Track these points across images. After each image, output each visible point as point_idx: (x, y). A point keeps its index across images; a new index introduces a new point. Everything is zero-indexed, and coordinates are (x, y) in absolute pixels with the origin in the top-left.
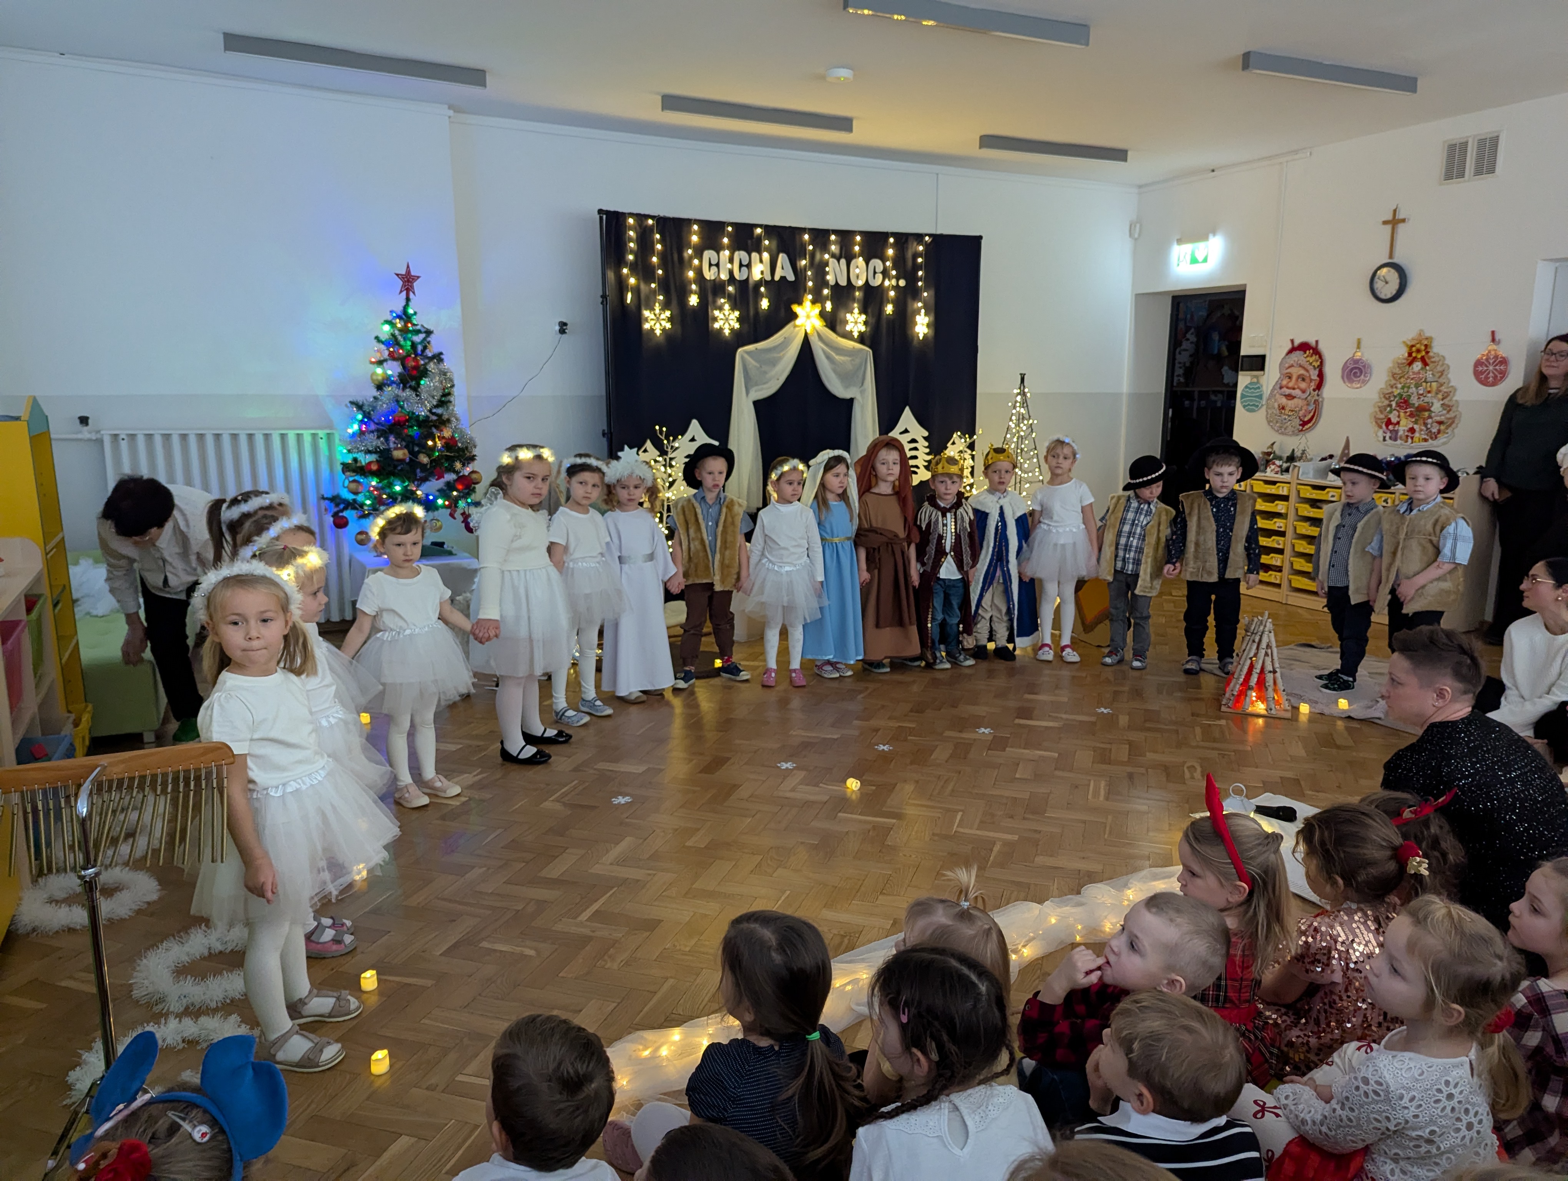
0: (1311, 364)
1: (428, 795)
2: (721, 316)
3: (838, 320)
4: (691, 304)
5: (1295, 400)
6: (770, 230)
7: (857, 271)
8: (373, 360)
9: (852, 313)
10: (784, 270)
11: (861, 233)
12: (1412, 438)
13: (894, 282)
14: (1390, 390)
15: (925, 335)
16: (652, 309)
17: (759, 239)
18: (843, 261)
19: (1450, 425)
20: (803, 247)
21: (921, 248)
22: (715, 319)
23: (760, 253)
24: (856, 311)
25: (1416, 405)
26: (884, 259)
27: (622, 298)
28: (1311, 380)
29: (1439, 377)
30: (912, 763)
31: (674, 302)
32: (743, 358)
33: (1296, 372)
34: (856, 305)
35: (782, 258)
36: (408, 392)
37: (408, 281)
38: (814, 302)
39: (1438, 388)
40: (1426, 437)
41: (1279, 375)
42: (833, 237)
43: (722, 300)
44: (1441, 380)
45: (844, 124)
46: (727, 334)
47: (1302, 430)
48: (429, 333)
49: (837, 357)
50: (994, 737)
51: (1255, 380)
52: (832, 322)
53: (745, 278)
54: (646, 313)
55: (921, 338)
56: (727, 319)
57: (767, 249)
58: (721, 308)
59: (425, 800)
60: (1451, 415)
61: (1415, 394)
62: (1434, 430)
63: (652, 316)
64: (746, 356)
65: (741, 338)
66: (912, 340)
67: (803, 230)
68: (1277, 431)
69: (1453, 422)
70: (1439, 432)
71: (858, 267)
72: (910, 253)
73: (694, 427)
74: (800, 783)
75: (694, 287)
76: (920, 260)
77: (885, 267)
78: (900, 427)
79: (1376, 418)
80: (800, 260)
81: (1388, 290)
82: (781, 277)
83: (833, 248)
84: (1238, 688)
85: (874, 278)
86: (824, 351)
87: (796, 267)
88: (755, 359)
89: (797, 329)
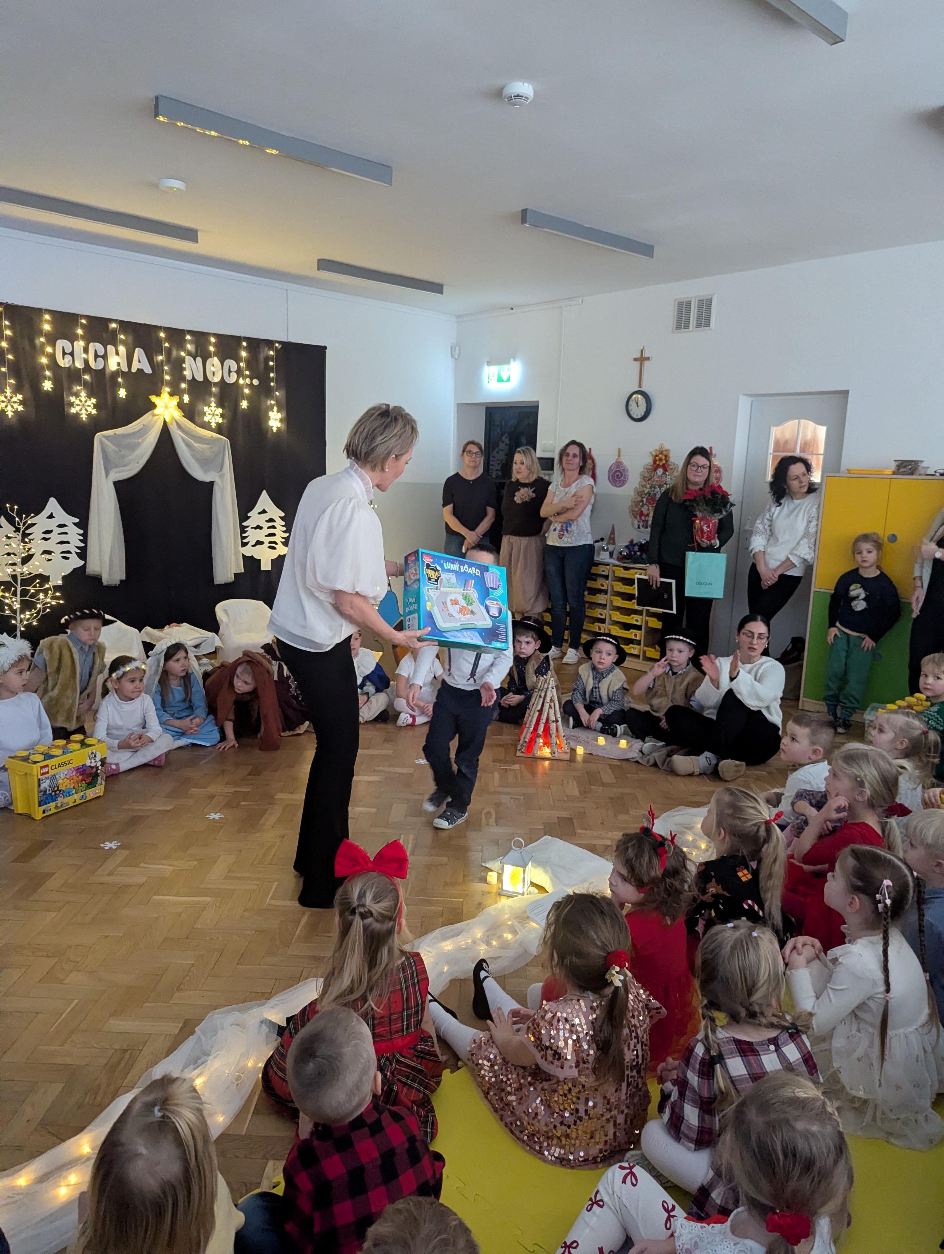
2: (77, 402)
3: (196, 412)
4: (45, 389)
6: (125, 326)
7: (213, 369)
9: (209, 406)
10: (141, 361)
11: (216, 335)
13: (248, 381)
14: (642, 489)
15: (278, 429)
17: (114, 332)
18: (199, 359)
20: (159, 342)
22: (72, 405)
23: (115, 345)
24: (213, 404)
26: (238, 359)
30: (239, 830)
31: (27, 387)
32: (101, 443)
34: (213, 399)
35: (139, 353)
38: (171, 394)
42: (188, 337)
43: (78, 388)
45: (189, 234)
46: (84, 419)
49: (196, 445)
52: (190, 413)
53: (101, 367)
55: (275, 431)
56: (83, 405)
57: (124, 343)
58: (77, 395)
63: (4, 399)
64: (104, 440)
65: (99, 423)
66: (267, 432)
67: (159, 328)
71: (213, 365)
72: (262, 356)
73: (53, 505)
74: (120, 865)
75: (48, 373)
76: (271, 363)
77: (239, 367)
78: (258, 508)
79: (632, 511)
80: (156, 355)
81: (638, 412)
82: (138, 369)
83: (189, 347)
84: (529, 736)
85: (229, 376)
86: (183, 439)
87: (153, 361)
88: (114, 444)
89: (156, 417)
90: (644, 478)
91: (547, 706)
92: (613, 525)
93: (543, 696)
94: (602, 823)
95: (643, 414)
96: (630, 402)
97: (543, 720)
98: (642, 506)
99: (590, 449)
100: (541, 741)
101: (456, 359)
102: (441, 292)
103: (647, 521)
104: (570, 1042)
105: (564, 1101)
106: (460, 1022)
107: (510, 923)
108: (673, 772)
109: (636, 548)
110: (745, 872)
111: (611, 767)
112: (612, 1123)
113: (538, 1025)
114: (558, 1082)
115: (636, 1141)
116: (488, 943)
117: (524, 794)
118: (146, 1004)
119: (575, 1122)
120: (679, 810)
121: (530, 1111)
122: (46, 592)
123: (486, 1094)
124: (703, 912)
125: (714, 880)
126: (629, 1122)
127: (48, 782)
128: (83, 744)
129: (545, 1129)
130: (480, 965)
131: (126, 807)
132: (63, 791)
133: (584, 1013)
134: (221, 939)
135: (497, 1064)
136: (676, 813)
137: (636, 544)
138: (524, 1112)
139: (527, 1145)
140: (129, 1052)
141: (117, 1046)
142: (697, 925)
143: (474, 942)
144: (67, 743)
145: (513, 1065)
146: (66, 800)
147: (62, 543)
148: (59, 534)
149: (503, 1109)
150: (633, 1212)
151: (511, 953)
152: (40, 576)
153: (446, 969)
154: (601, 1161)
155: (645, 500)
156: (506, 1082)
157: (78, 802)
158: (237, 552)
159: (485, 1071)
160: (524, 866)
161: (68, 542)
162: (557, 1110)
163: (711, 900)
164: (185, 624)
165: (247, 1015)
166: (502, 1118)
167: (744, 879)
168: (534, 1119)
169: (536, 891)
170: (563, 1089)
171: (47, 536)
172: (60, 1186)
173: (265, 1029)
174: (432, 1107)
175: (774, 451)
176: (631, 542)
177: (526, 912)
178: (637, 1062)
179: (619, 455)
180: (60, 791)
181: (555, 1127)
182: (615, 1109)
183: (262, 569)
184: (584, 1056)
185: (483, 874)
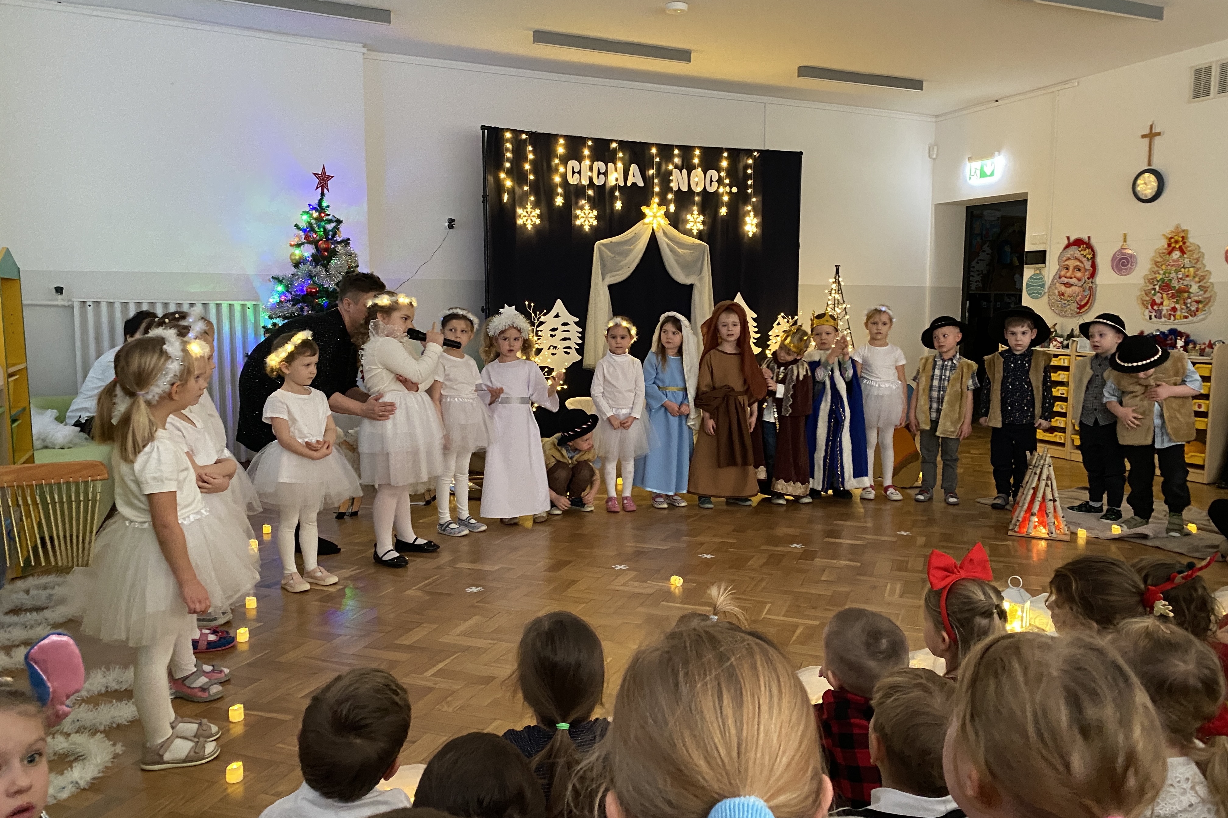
0: (1085, 256)
1: (311, 583)
2: (582, 215)
3: (681, 219)
4: (557, 204)
5: (1073, 288)
6: (623, 144)
7: (697, 179)
8: (293, 243)
9: (692, 214)
11: (700, 148)
12: (1174, 316)
13: (727, 189)
14: (1154, 276)
15: (754, 234)
16: (525, 208)
17: (615, 151)
18: (685, 171)
19: (1207, 304)
20: (652, 157)
21: (750, 161)
22: (577, 217)
23: (614, 162)
24: (696, 212)
25: (1177, 287)
26: (719, 170)
27: (500, 198)
28: (1086, 270)
29: (1196, 263)
30: (730, 568)
31: (543, 203)
32: (599, 249)
33: (1072, 263)
34: (695, 208)
35: (634, 168)
36: (319, 268)
37: (323, 180)
38: (660, 205)
39: (1194, 273)
40: (1186, 314)
41: (1058, 267)
42: (676, 152)
43: (583, 202)
44: (1198, 266)
45: (684, 55)
46: (587, 230)
47: (1079, 313)
48: (339, 222)
49: (679, 250)
50: (804, 551)
51: (1038, 272)
52: (676, 221)
53: (602, 183)
54: (520, 211)
55: (750, 236)
56: (587, 217)
57: (621, 160)
58: (582, 208)
59: (307, 587)
60: (1207, 295)
61: (1175, 278)
62: (1193, 309)
63: (525, 214)
64: (602, 248)
65: (599, 233)
66: (743, 237)
67: (651, 145)
68: (1058, 314)
69: (1209, 301)
70: (1197, 309)
71: (697, 176)
72: (741, 166)
73: (559, 306)
74: (631, 580)
75: (560, 190)
76: (749, 171)
77: (720, 176)
79: (1143, 300)
80: (648, 170)
81: (1148, 192)
82: (633, 183)
83: (676, 160)
84: (1022, 515)
85: (711, 186)
86: (668, 245)
87: (645, 175)
88: (609, 250)
89: (646, 226)
90: (1156, 263)
95: (1154, 194)
96: (1138, 183)
97: (1039, 499)
98: (1155, 294)
100: (1036, 520)
101: (934, 159)
102: (920, 88)
103: (1161, 311)
147: (565, 339)
148: (563, 332)
160: (1023, 603)
161: (569, 339)
171: (553, 333)
179: (1125, 242)
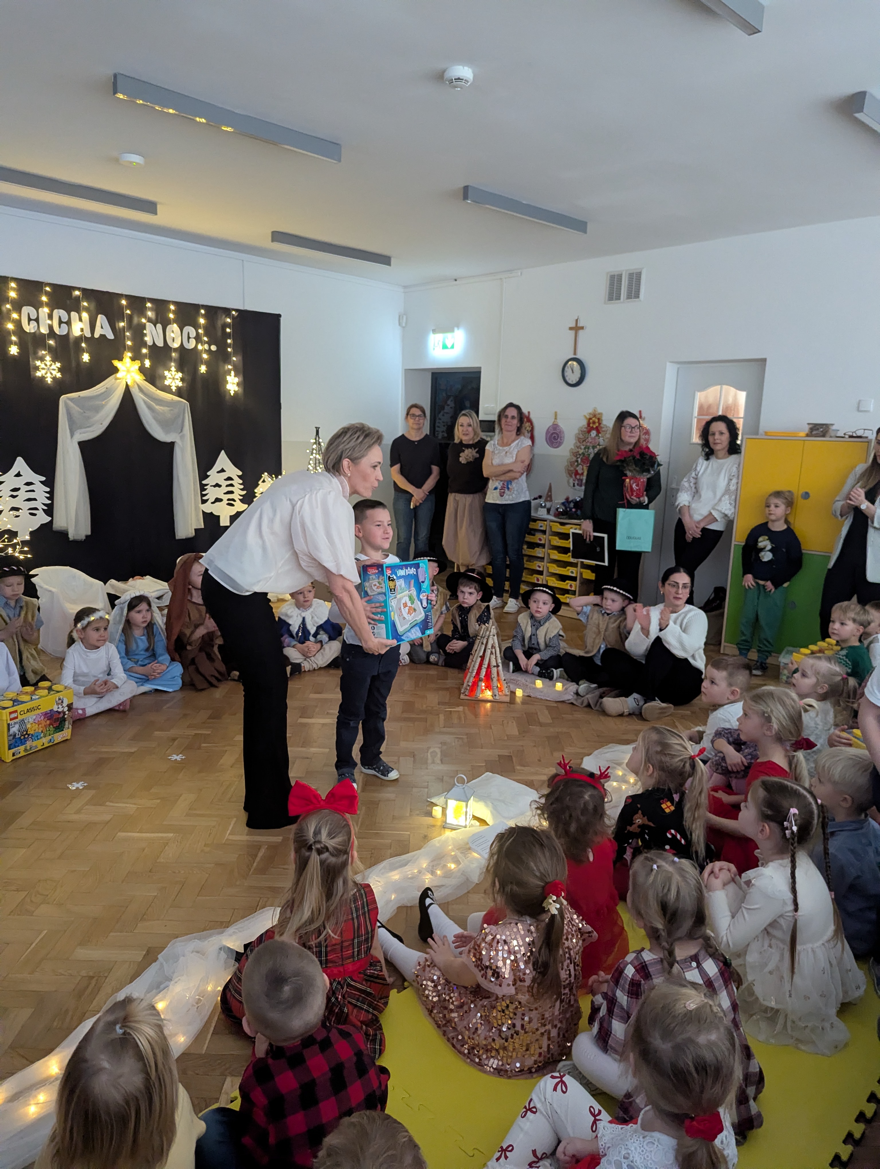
2: (43, 366)
3: (157, 376)
4: (12, 353)
6: (88, 293)
7: (173, 335)
9: (169, 370)
10: (103, 327)
11: (175, 303)
13: (206, 347)
14: (577, 450)
15: (235, 392)
17: (78, 300)
18: (159, 326)
20: (122, 309)
22: (37, 368)
23: (78, 311)
24: (173, 369)
26: (196, 326)
32: (65, 403)
34: (173, 364)
35: (101, 318)
38: (133, 359)
43: (43, 352)
45: (150, 207)
46: (49, 382)
49: (157, 407)
52: (152, 377)
53: (65, 333)
55: (232, 395)
56: (48, 369)
57: (86, 310)
58: (42, 359)
64: (69, 402)
65: (64, 386)
66: (225, 396)
67: (121, 296)
71: (173, 332)
72: (219, 323)
73: (20, 464)
74: (87, 804)
75: (14, 338)
76: (228, 330)
77: (197, 333)
78: (217, 467)
79: (568, 470)
80: (118, 322)
81: (573, 378)
82: (101, 335)
83: (150, 314)
84: (472, 680)
85: (189, 342)
86: (144, 400)
87: (115, 327)
88: (78, 406)
89: (118, 381)
90: (579, 439)
91: (488, 652)
92: (550, 484)
93: (485, 642)
94: (539, 761)
95: (578, 380)
96: (566, 369)
97: (485, 666)
98: (577, 466)
99: (529, 412)
100: (483, 684)
101: (403, 327)
102: (389, 264)
103: (582, 480)
104: (508, 962)
105: (502, 1016)
106: (407, 946)
107: (453, 853)
108: (604, 712)
109: (572, 505)
110: (669, 804)
111: (548, 708)
112: (546, 1037)
113: (479, 946)
114: (497, 998)
115: (567, 1053)
116: (433, 873)
117: (467, 734)
118: (112, 934)
119: (512, 1035)
120: (610, 748)
121: (471, 1026)
122: (14, 546)
123: (430, 1012)
124: (630, 841)
125: (640, 812)
126: (561, 1036)
127: (17, 726)
128: (50, 689)
129: (484, 1042)
130: (426, 893)
131: (93, 749)
132: (32, 735)
133: (521, 936)
134: (182, 872)
135: (440, 984)
136: (608, 750)
137: (572, 501)
138: (465, 1027)
139: (468, 1058)
140: (95, 979)
141: (84, 973)
142: (625, 853)
143: (420, 872)
144: (35, 689)
145: (454, 984)
146: (35, 743)
147: (29, 500)
148: (26, 491)
149: (445, 1025)
150: (563, 1118)
151: (453, 882)
152: (8, 531)
153: (393, 897)
154: (536, 1071)
155: (579, 460)
156: (448, 1000)
157: (46, 745)
158: (197, 508)
159: (429, 991)
160: (467, 801)
161: (35, 499)
162: (495, 1025)
163: (638, 830)
164: (148, 577)
165: (206, 942)
166: (444, 1033)
167: (667, 811)
168: (474, 1033)
169: (478, 823)
170: (501, 1005)
171: (15, 494)
172: (29, 1105)
173: (223, 955)
174: (380, 1025)
175: (698, 415)
176: (567, 499)
177: (468, 843)
178: (570, 981)
179: (556, 419)
180: (29, 735)
181: (494, 1040)
182: (549, 1023)
183: (221, 525)
184: (521, 974)
185: (428, 808)
